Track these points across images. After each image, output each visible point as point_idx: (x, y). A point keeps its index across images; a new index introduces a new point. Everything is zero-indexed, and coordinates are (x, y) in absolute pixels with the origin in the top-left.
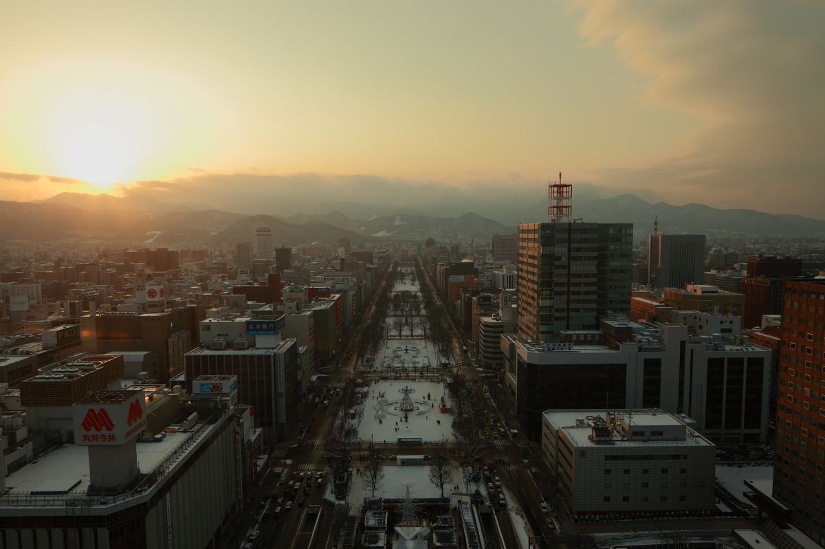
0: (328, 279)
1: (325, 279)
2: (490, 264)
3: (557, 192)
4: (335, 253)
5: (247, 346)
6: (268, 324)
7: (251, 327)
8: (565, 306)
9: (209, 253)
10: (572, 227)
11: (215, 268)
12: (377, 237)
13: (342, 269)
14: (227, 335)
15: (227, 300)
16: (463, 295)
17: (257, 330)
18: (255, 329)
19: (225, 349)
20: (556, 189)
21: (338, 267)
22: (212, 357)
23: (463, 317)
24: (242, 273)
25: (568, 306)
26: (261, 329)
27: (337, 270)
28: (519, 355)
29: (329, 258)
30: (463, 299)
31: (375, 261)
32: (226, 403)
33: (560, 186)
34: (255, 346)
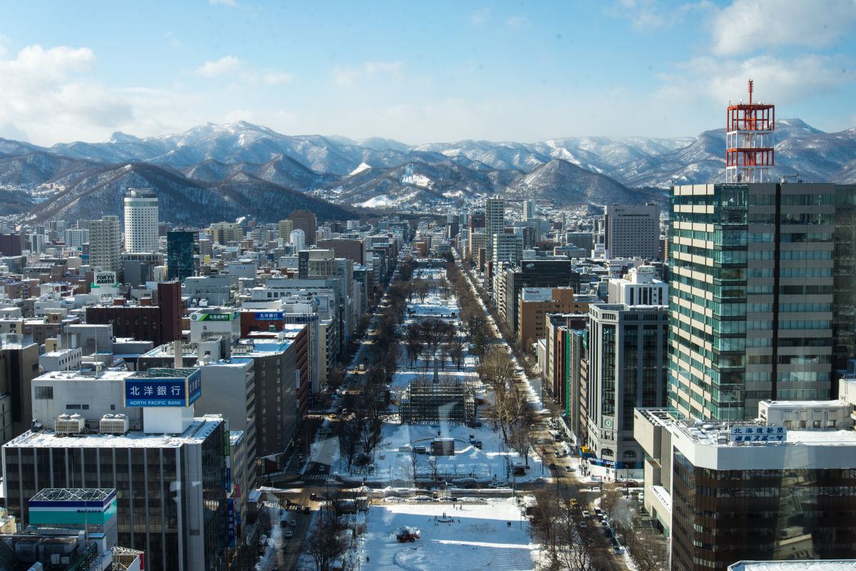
0: (276, 295)
1: (269, 295)
2: (601, 264)
3: (745, 120)
4: (285, 242)
5: (125, 429)
6: (168, 384)
7: (135, 391)
8: (770, 352)
9: (31, 240)
10: (783, 192)
11: (44, 271)
12: (367, 209)
13: (303, 274)
14: (86, 407)
15: (79, 336)
16: (552, 328)
17: (148, 397)
18: (142, 396)
19: (83, 434)
20: (741, 113)
21: (294, 270)
22: (59, 452)
23: (552, 373)
24: (103, 280)
25: (775, 351)
26: (155, 396)
27: (291, 276)
28: (675, 449)
29: (271, 252)
30: (552, 335)
31: (369, 257)
32: (96, 547)
33: (749, 109)
34: (142, 429)
